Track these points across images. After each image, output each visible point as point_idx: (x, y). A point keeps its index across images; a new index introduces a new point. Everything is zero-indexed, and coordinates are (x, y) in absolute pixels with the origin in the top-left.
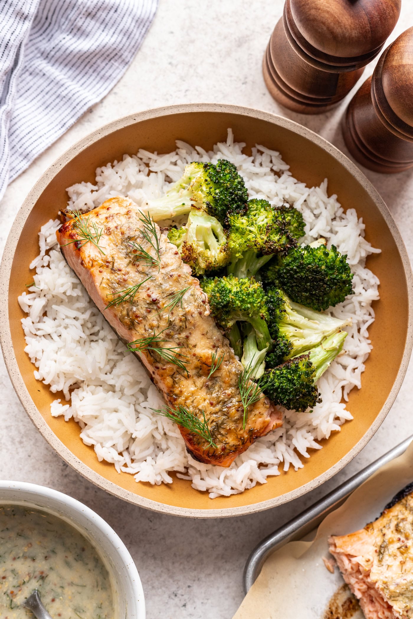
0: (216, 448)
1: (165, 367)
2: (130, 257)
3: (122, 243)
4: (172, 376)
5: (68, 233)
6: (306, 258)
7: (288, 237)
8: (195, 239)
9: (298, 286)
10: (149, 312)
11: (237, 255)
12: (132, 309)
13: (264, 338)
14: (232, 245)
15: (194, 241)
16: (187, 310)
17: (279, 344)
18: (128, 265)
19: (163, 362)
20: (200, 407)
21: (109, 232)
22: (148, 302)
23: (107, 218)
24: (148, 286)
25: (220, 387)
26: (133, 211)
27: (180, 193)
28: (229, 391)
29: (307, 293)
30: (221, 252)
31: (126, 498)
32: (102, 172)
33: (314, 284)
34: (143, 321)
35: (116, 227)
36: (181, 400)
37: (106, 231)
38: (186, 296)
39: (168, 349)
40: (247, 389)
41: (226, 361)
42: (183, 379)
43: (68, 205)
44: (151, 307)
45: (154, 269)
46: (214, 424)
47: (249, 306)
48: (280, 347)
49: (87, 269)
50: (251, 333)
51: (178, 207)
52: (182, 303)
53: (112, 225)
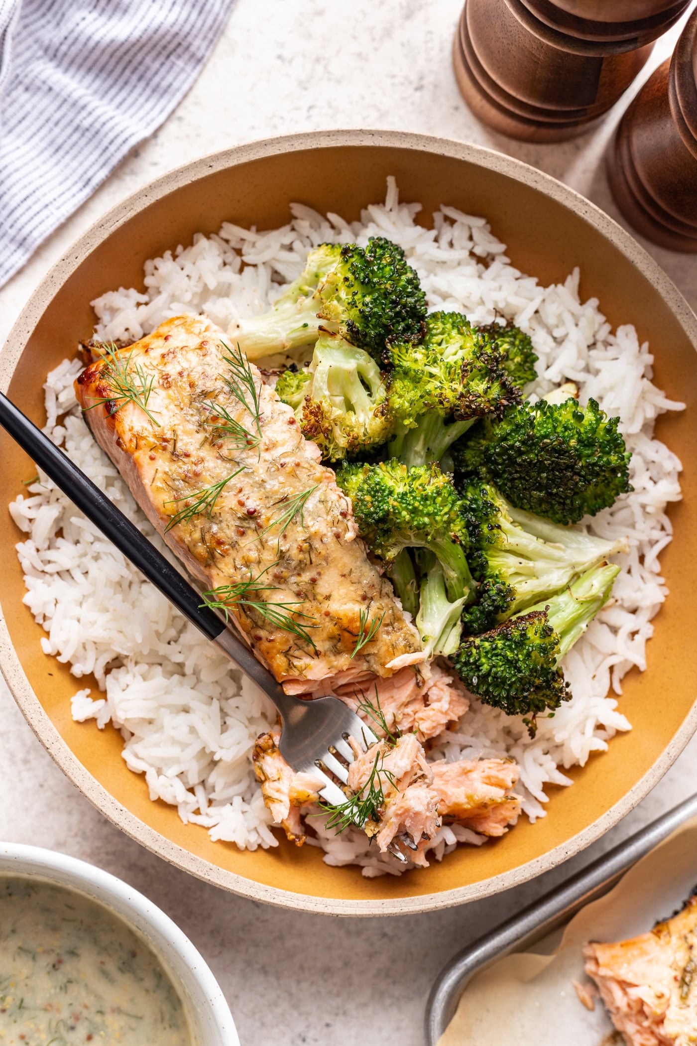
1: (273, 637)
2: (205, 430)
3: (191, 404)
4: (286, 654)
5: (93, 386)
6: (539, 424)
7: (503, 385)
8: (327, 393)
9: (524, 479)
10: (242, 534)
11: (406, 422)
12: (210, 528)
13: (458, 578)
14: (397, 402)
15: (325, 397)
16: (313, 530)
17: (488, 590)
18: (202, 445)
19: (268, 628)
21: (167, 382)
22: (240, 515)
23: (163, 356)
24: (239, 485)
26: (211, 342)
27: (298, 305)
29: (541, 491)
30: (376, 416)
31: (206, 877)
32: (156, 268)
33: (554, 475)
34: (231, 551)
35: (181, 374)
37: (161, 381)
38: (310, 504)
39: (279, 605)
41: (387, 625)
42: (306, 658)
43: (96, 331)
44: (245, 524)
45: (251, 453)
47: (426, 520)
48: (490, 597)
49: (129, 454)
50: (434, 569)
51: (295, 331)
52: (302, 516)
53: (172, 369)
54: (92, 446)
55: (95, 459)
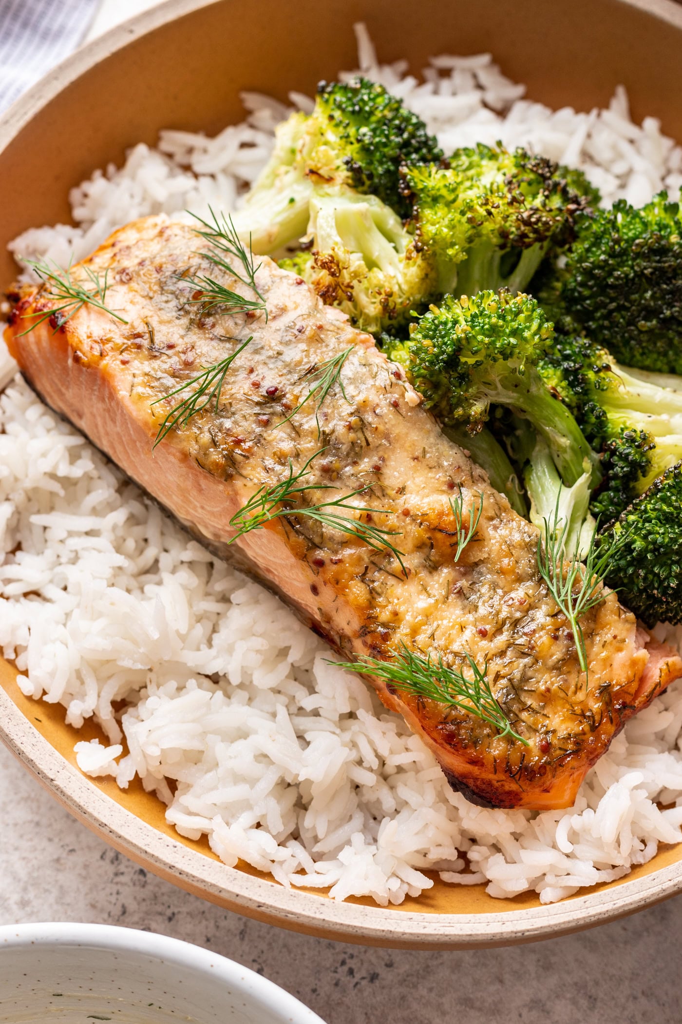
0: (525, 745)
1: (339, 557)
2: (187, 312)
3: (162, 289)
4: (363, 578)
6: (624, 226)
7: (565, 192)
8: (338, 239)
9: (624, 307)
10: (266, 424)
11: (450, 252)
12: (221, 424)
14: (430, 229)
15: (336, 243)
16: (360, 398)
18: (189, 329)
19: (330, 545)
20: (456, 647)
21: (126, 277)
22: (257, 399)
23: (114, 256)
24: (248, 364)
25: (494, 587)
26: (173, 227)
28: (520, 593)
30: (409, 259)
31: (318, 916)
32: (86, 196)
33: (662, 290)
34: (256, 448)
35: (141, 264)
36: (401, 635)
37: (117, 278)
38: (348, 371)
39: (336, 503)
40: (564, 579)
41: (491, 519)
42: (391, 581)
44: (268, 410)
45: (254, 326)
46: (504, 682)
47: (513, 341)
49: (92, 369)
50: (537, 448)
51: (280, 213)
52: (341, 385)
53: (130, 263)
54: (44, 414)
55: (49, 431)
